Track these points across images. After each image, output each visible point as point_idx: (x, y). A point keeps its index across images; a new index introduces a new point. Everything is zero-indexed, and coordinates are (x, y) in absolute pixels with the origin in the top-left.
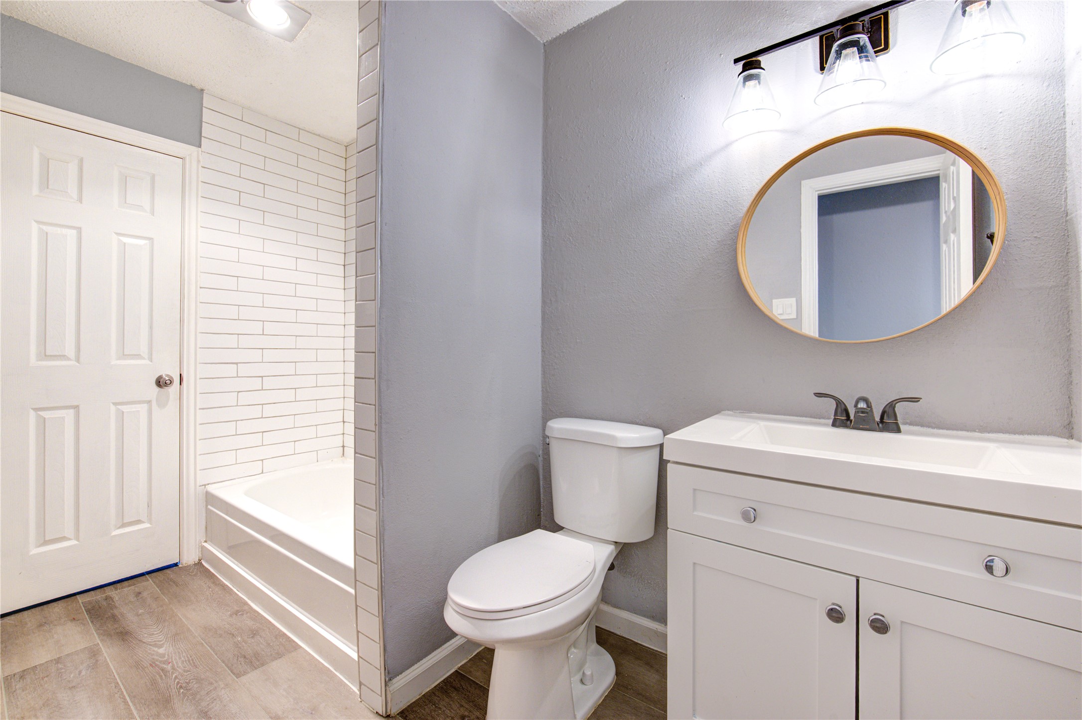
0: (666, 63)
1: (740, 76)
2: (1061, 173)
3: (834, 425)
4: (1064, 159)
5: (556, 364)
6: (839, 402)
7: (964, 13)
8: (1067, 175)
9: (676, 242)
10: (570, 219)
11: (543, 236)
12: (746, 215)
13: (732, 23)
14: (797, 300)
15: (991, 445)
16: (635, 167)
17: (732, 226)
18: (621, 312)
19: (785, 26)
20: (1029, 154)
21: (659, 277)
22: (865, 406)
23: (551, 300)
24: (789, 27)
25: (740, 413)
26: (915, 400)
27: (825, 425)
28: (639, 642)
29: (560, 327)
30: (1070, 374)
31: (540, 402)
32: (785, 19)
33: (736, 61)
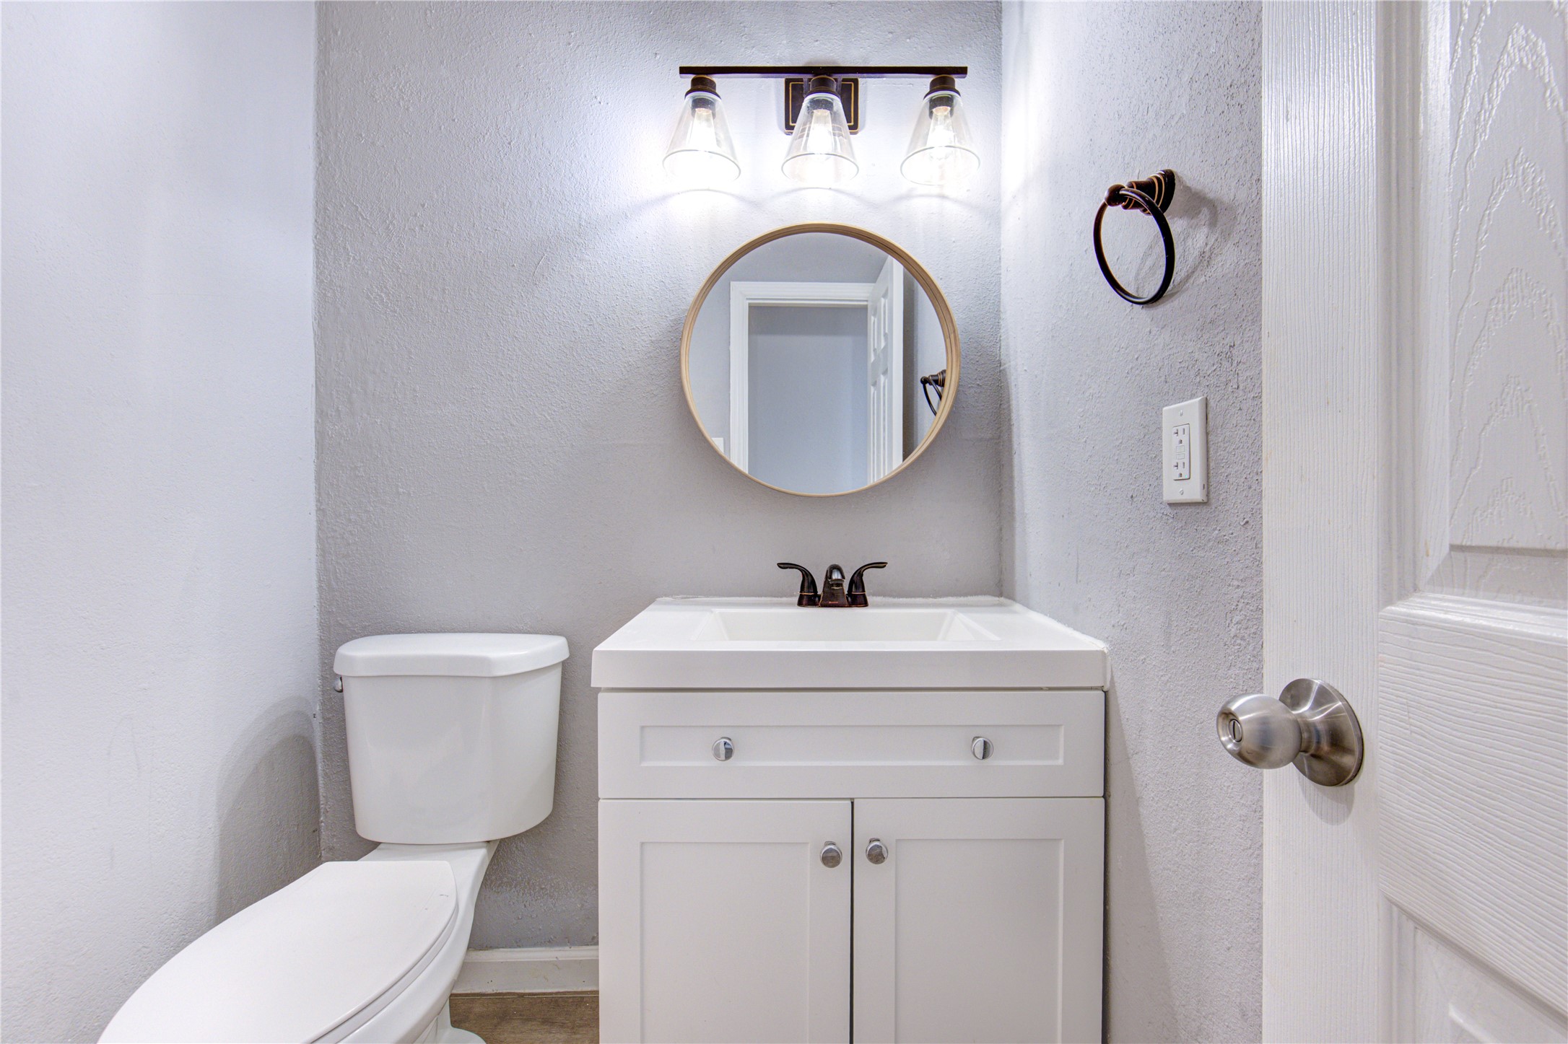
0: (570, 32)
1: (688, 96)
2: (997, 321)
3: (800, 604)
4: (999, 306)
5: (352, 535)
6: (806, 575)
7: (931, 113)
8: (1002, 323)
9: (586, 332)
10: (383, 260)
11: (319, 280)
12: (693, 308)
13: (673, 13)
14: (724, 440)
15: (949, 611)
16: (515, 192)
17: (671, 321)
18: (489, 442)
19: (743, 50)
20: (975, 294)
21: (558, 386)
22: (840, 577)
23: (338, 410)
24: (748, 52)
25: (682, 598)
26: (881, 565)
27: (789, 605)
28: (527, 991)
29: (359, 464)
30: (1001, 529)
31: (315, 611)
32: (743, 39)
33: (684, 70)
